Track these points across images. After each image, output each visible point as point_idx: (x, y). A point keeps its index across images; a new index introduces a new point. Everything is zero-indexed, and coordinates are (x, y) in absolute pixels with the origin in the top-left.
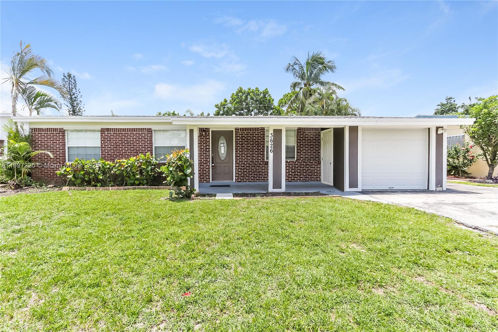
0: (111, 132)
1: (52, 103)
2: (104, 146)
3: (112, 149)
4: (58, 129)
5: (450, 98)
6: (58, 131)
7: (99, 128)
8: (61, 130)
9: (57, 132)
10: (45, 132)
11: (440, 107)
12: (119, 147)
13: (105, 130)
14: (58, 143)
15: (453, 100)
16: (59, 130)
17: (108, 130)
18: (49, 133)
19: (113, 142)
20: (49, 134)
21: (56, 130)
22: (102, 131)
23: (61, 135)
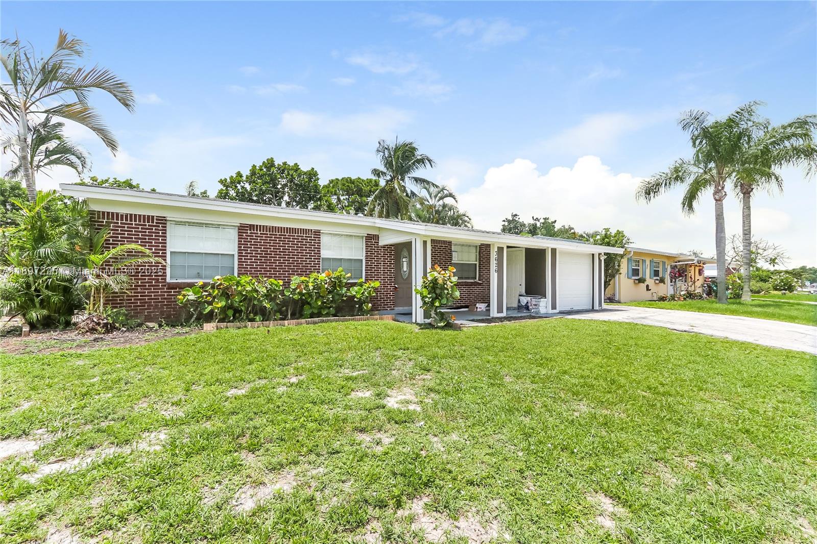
0: (257, 231)
1: (73, 158)
2: (245, 253)
3: (258, 260)
4: (155, 217)
5: (516, 215)
6: (155, 221)
7: (237, 222)
8: (162, 220)
9: (153, 222)
10: (124, 221)
11: (506, 224)
12: (270, 257)
13: (247, 227)
14: (153, 244)
15: (518, 217)
16: (157, 220)
17: (252, 227)
18: (134, 223)
19: (261, 248)
20: (134, 226)
21: (150, 218)
22: (242, 229)
23: (160, 230)
